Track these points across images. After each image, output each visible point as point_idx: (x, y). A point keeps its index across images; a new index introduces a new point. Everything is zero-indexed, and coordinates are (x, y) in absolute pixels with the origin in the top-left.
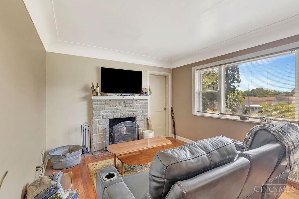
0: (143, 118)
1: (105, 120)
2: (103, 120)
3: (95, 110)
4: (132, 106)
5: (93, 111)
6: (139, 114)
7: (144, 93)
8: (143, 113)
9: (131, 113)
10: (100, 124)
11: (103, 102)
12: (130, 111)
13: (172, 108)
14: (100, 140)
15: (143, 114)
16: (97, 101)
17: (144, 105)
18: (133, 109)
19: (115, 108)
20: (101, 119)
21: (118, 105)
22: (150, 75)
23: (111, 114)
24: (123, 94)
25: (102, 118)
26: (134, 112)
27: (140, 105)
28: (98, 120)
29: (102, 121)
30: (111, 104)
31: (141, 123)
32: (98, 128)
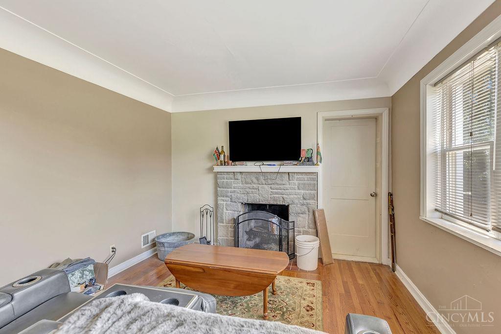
0: (305, 208)
1: (234, 204)
2: (232, 203)
3: (220, 188)
4: (281, 185)
5: (219, 189)
6: (296, 201)
7: (303, 159)
8: (304, 199)
9: (279, 197)
10: (227, 210)
11: (232, 176)
12: (276, 193)
13: (390, 195)
14: (228, 234)
15: (305, 201)
16: (222, 173)
17: (308, 184)
18: (283, 191)
19: (249, 185)
20: (229, 203)
21: (255, 180)
22: (326, 120)
23: (243, 195)
24: (265, 163)
25: (230, 200)
26: (284, 196)
27: (297, 182)
28: (225, 203)
29: (230, 205)
30: (243, 180)
31: (299, 218)
32: (224, 216)
